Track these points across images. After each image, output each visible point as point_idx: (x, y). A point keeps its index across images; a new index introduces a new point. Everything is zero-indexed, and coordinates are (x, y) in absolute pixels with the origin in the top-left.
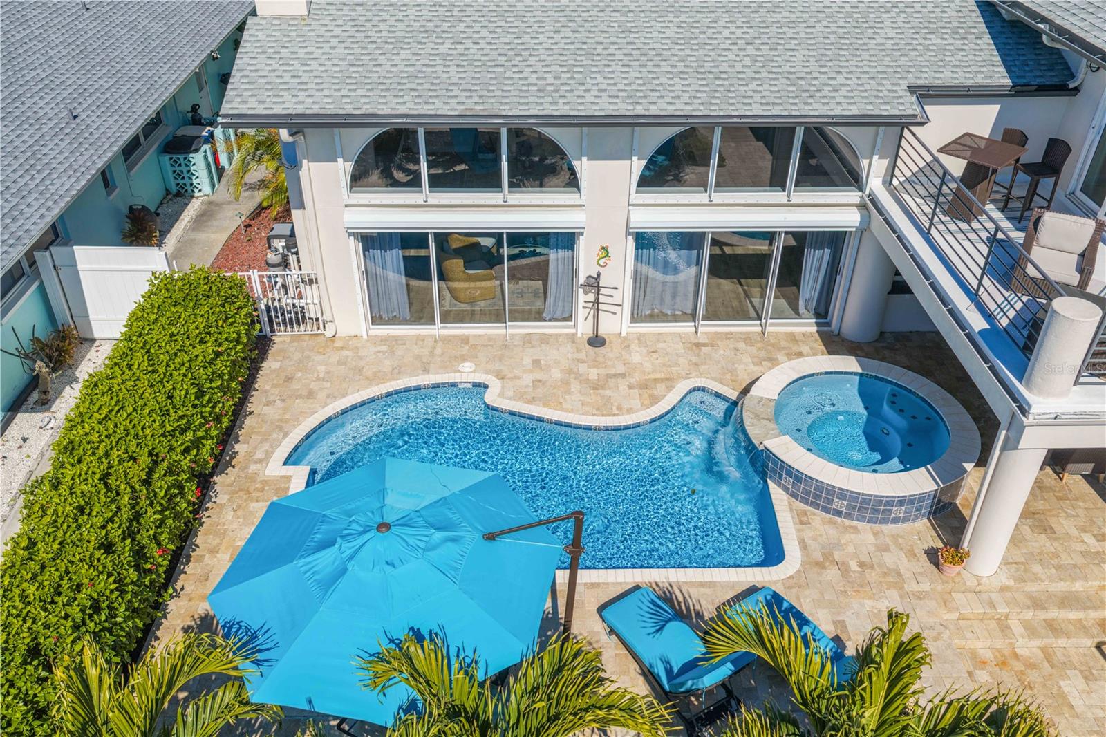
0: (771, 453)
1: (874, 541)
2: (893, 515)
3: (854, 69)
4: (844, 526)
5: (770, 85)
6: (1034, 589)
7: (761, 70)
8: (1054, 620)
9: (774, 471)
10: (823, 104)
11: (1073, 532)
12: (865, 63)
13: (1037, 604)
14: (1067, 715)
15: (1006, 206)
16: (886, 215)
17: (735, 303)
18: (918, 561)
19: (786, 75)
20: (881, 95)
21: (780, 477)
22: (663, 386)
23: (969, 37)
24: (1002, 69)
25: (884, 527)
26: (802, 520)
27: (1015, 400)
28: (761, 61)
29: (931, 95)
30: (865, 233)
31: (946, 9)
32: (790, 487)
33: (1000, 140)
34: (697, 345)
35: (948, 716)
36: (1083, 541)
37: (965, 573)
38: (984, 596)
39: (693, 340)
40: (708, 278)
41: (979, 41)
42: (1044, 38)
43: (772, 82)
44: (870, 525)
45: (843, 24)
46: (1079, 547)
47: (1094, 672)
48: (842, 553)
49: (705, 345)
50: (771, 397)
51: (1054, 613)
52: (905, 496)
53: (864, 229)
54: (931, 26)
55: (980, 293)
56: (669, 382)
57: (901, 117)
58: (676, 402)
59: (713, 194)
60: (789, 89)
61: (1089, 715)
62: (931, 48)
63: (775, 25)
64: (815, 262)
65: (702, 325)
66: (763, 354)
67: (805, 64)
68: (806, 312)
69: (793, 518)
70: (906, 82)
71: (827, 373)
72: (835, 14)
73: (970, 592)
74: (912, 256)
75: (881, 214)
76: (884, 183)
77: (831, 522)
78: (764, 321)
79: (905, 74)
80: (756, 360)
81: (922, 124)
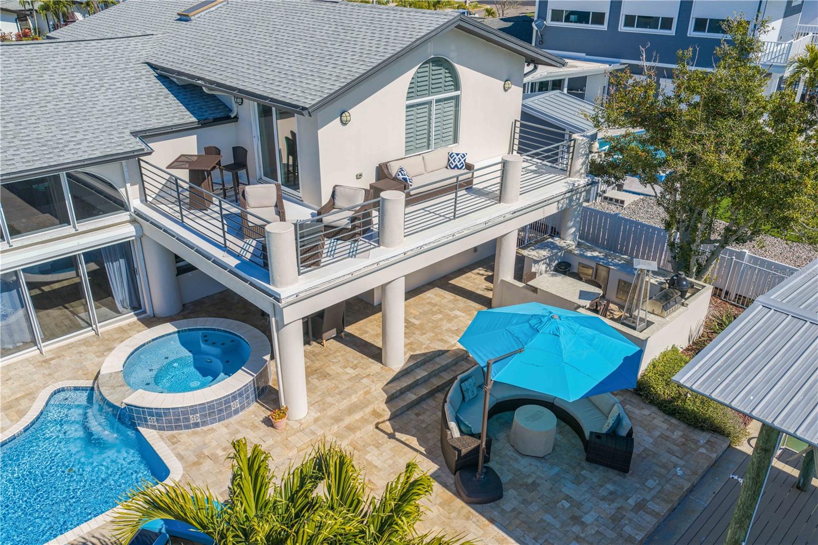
0: (132, 406)
1: (227, 431)
2: (233, 409)
3: (88, 128)
4: (205, 432)
5: (25, 149)
6: (332, 412)
7: (14, 140)
8: (349, 424)
9: (139, 418)
10: (73, 154)
11: (340, 370)
12: (94, 123)
13: (337, 419)
14: (375, 473)
15: (225, 195)
16: (151, 220)
17: (67, 322)
18: (260, 429)
19: (36, 141)
20: (113, 141)
21: (146, 420)
22: (26, 400)
23: (160, 97)
24: (188, 113)
25: (230, 420)
26: (173, 442)
27: (271, 296)
28: (11, 134)
29: (149, 135)
30: (142, 239)
31: (138, 84)
32: (156, 424)
33: (204, 154)
34: (46, 361)
35: (295, 481)
36: (347, 373)
37: (290, 423)
38: (307, 430)
39: (41, 359)
40: (36, 312)
41: (167, 100)
42: (204, 88)
43: (26, 147)
44: (221, 423)
45: (68, 102)
46: (346, 377)
47: (380, 441)
48: (209, 448)
49: (52, 359)
50: (117, 370)
51: (348, 420)
52: (235, 392)
53: (141, 236)
54: (132, 94)
55: (227, 245)
56: (31, 396)
57: (133, 151)
58: (42, 407)
59: (11, 241)
60: (42, 149)
61: (386, 466)
62: (137, 107)
63: (13, 109)
64: (116, 271)
65: (44, 346)
66: (102, 348)
67: (48, 131)
68: (125, 310)
69: (166, 443)
70: (128, 130)
71: (153, 340)
72: (59, 96)
73: (298, 432)
74: (177, 239)
75: (147, 220)
76: (142, 202)
77: (195, 433)
78: (94, 326)
79: (125, 126)
80: (98, 354)
81: (149, 154)
